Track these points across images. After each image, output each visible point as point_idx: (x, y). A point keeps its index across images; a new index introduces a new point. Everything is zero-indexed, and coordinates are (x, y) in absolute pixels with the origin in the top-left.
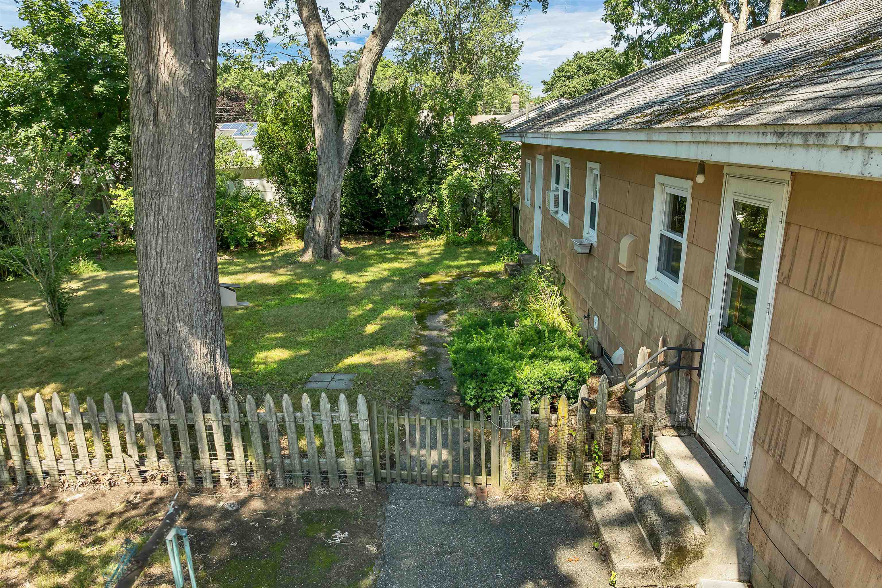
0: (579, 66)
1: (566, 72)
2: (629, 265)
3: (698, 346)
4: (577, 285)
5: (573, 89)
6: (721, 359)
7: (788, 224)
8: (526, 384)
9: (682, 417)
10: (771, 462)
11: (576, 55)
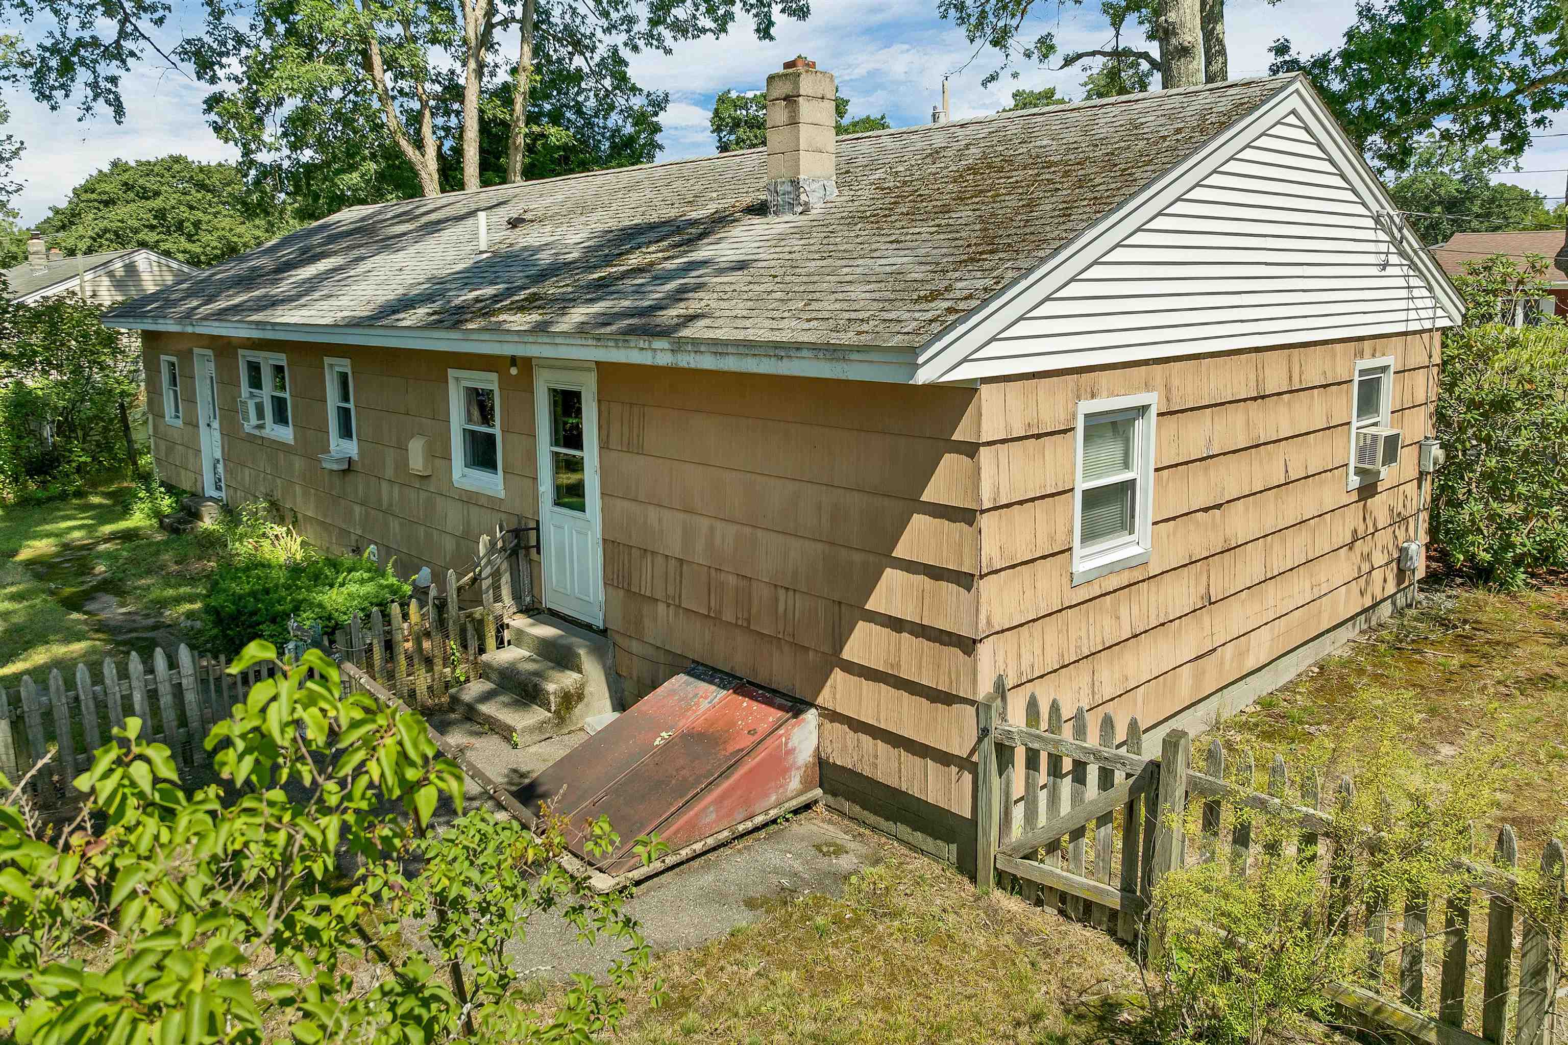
0: (126, 184)
1: (100, 194)
2: (425, 467)
3: (532, 525)
4: (325, 516)
5: (120, 224)
6: (559, 527)
7: (599, 401)
8: (345, 614)
9: (528, 599)
10: (621, 593)
11: (115, 164)
